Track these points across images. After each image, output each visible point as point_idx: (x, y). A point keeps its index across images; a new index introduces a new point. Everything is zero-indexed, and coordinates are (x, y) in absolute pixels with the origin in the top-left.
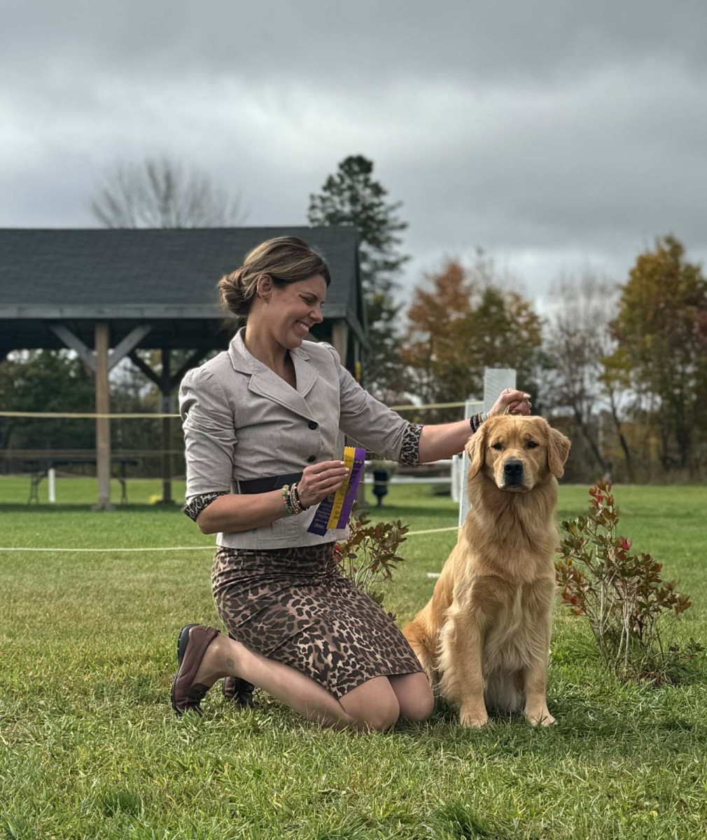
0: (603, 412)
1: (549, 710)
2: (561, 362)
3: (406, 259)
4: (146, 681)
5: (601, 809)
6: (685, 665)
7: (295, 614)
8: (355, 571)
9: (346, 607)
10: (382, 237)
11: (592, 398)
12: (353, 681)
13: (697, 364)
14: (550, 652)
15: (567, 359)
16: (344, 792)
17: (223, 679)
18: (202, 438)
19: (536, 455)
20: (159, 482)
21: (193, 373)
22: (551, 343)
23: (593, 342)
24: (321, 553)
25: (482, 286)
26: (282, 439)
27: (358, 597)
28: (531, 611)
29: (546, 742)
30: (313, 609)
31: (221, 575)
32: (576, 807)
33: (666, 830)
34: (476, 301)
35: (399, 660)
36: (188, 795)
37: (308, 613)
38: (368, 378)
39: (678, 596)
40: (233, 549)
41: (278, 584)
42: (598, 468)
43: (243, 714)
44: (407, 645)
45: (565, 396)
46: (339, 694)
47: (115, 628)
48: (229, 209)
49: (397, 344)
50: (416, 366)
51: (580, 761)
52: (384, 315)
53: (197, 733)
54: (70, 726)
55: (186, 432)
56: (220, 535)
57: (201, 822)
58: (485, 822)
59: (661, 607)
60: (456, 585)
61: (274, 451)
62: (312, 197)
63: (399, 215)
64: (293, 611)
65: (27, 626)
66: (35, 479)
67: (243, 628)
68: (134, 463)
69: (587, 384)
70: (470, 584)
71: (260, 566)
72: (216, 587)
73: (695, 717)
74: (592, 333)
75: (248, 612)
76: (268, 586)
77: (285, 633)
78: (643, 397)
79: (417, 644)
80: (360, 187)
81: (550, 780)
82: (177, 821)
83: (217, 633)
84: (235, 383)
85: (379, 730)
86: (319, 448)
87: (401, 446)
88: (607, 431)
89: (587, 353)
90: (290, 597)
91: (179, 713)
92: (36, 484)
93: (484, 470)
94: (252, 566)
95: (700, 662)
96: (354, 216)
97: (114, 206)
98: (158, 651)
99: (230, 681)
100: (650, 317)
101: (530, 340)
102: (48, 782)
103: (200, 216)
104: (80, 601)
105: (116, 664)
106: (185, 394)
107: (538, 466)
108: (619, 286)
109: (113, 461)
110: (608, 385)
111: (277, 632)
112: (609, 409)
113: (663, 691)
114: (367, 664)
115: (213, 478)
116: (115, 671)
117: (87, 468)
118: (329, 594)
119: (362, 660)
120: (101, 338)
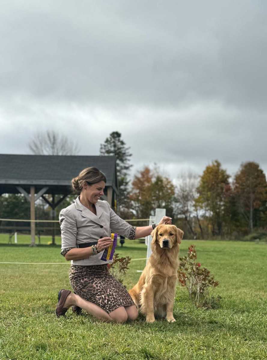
0: (194, 217)
1: (174, 317)
2: (181, 201)
3: (132, 166)
4: (48, 306)
5: (189, 350)
6: (216, 303)
7: (96, 287)
8: (114, 272)
9: (111, 285)
10: (124, 159)
11: (191, 212)
12: (113, 308)
13: (224, 202)
14: (175, 298)
15: (183, 199)
16: (110, 344)
17: (72, 306)
18: (66, 231)
19: (173, 237)
20: (50, 237)
21: (63, 210)
22: (178, 194)
23: (191, 194)
24: (103, 267)
25: (156, 175)
26: (92, 231)
27: (115, 281)
28: (170, 286)
29: (173, 327)
30: (101, 285)
31: (72, 274)
32: (181, 349)
33: (208, 357)
34: (154, 180)
35: (127, 301)
36: (62, 345)
37: (100, 286)
38: (119, 204)
39: (215, 281)
40: (76, 266)
41: (90, 277)
42: (192, 235)
43: (78, 317)
44: (130, 296)
45: (182, 211)
46: (109, 312)
47: (38, 288)
48: (74, 148)
49: (128, 193)
50: (134, 200)
51: (183, 334)
52: (124, 184)
53: (64, 323)
54: (24, 320)
55: (62, 228)
56: (72, 261)
57: (66, 353)
58: (153, 354)
59: (209, 285)
60: (146, 278)
61: (90, 234)
62: (101, 145)
63: (130, 151)
64: (95, 286)
65: (10, 287)
66: (11, 236)
67: (79, 291)
68: (43, 231)
69: (189, 208)
70: (151, 277)
71: (85, 271)
72: (71, 278)
73: (219, 320)
74: (191, 191)
75: (81, 286)
76: (87, 278)
77: (92, 293)
78: (207, 212)
79: (133, 296)
80: (117, 142)
81: (174, 340)
82: (59, 352)
83: (70, 292)
84: (77, 213)
85: (121, 323)
86: (104, 234)
87: (129, 233)
88: (195, 223)
89: (189, 197)
90: (94, 281)
91: (58, 317)
92: (11, 237)
93: (157, 242)
94: (82, 271)
95: (221, 302)
96: (115, 152)
97: (36, 146)
98: (52, 296)
99: (75, 307)
100: (210, 186)
101: (171, 193)
102: (18, 339)
103: (65, 150)
104: (26, 279)
105: (38, 300)
106: (61, 217)
107: (173, 241)
108: (200, 176)
109: (36, 230)
110: (196, 208)
111: (90, 292)
112: (196, 215)
113: (209, 311)
114: (118, 303)
115: (70, 243)
116: (38, 302)
117: (27, 232)
118: (106, 280)
119: (116, 301)
120: (32, 190)
